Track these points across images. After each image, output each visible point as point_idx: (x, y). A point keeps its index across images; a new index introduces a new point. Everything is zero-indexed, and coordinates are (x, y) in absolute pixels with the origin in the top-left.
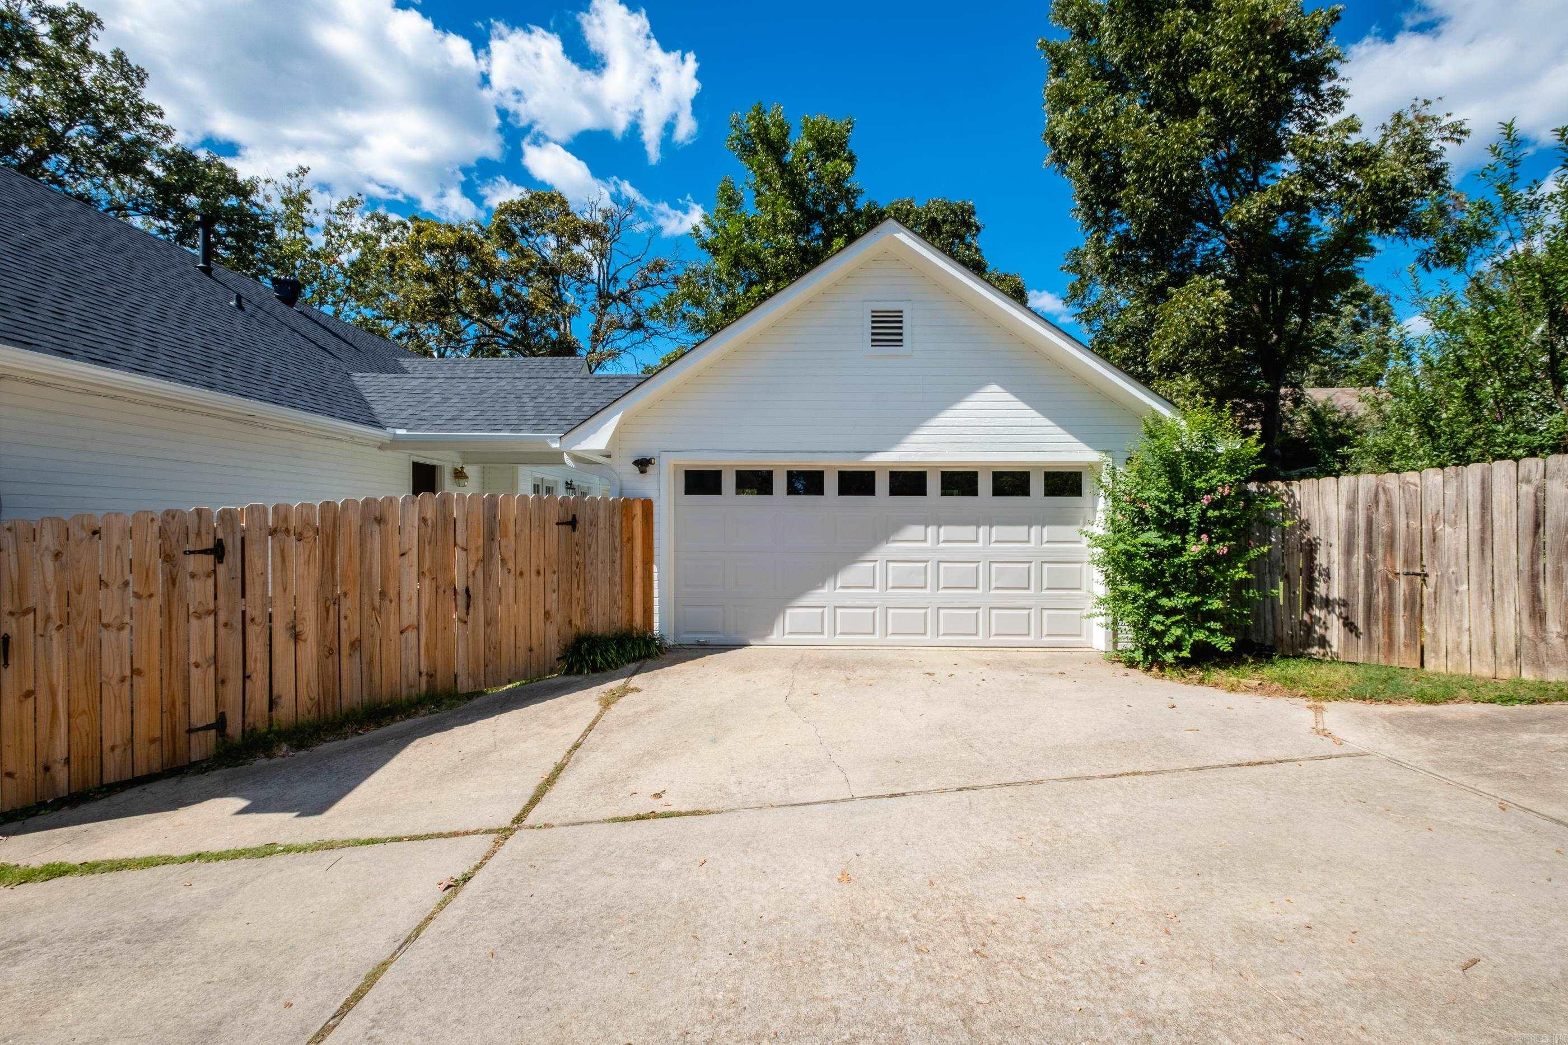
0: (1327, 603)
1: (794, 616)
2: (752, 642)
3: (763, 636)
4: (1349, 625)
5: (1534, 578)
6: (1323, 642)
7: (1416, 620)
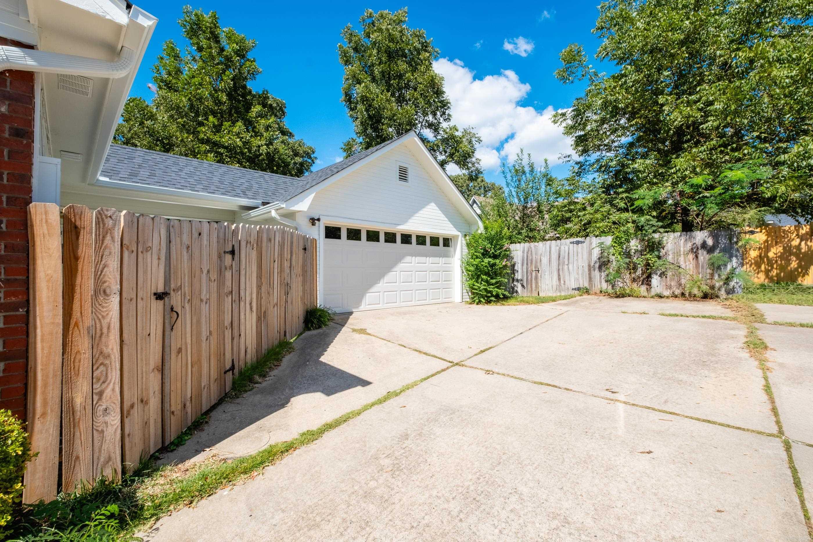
0: (518, 281)
1: (369, 297)
2: (354, 310)
3: (358, 307)
4: (523, 286)
5: (559, 270)
6: (517, 292)
7: (537, 283)
